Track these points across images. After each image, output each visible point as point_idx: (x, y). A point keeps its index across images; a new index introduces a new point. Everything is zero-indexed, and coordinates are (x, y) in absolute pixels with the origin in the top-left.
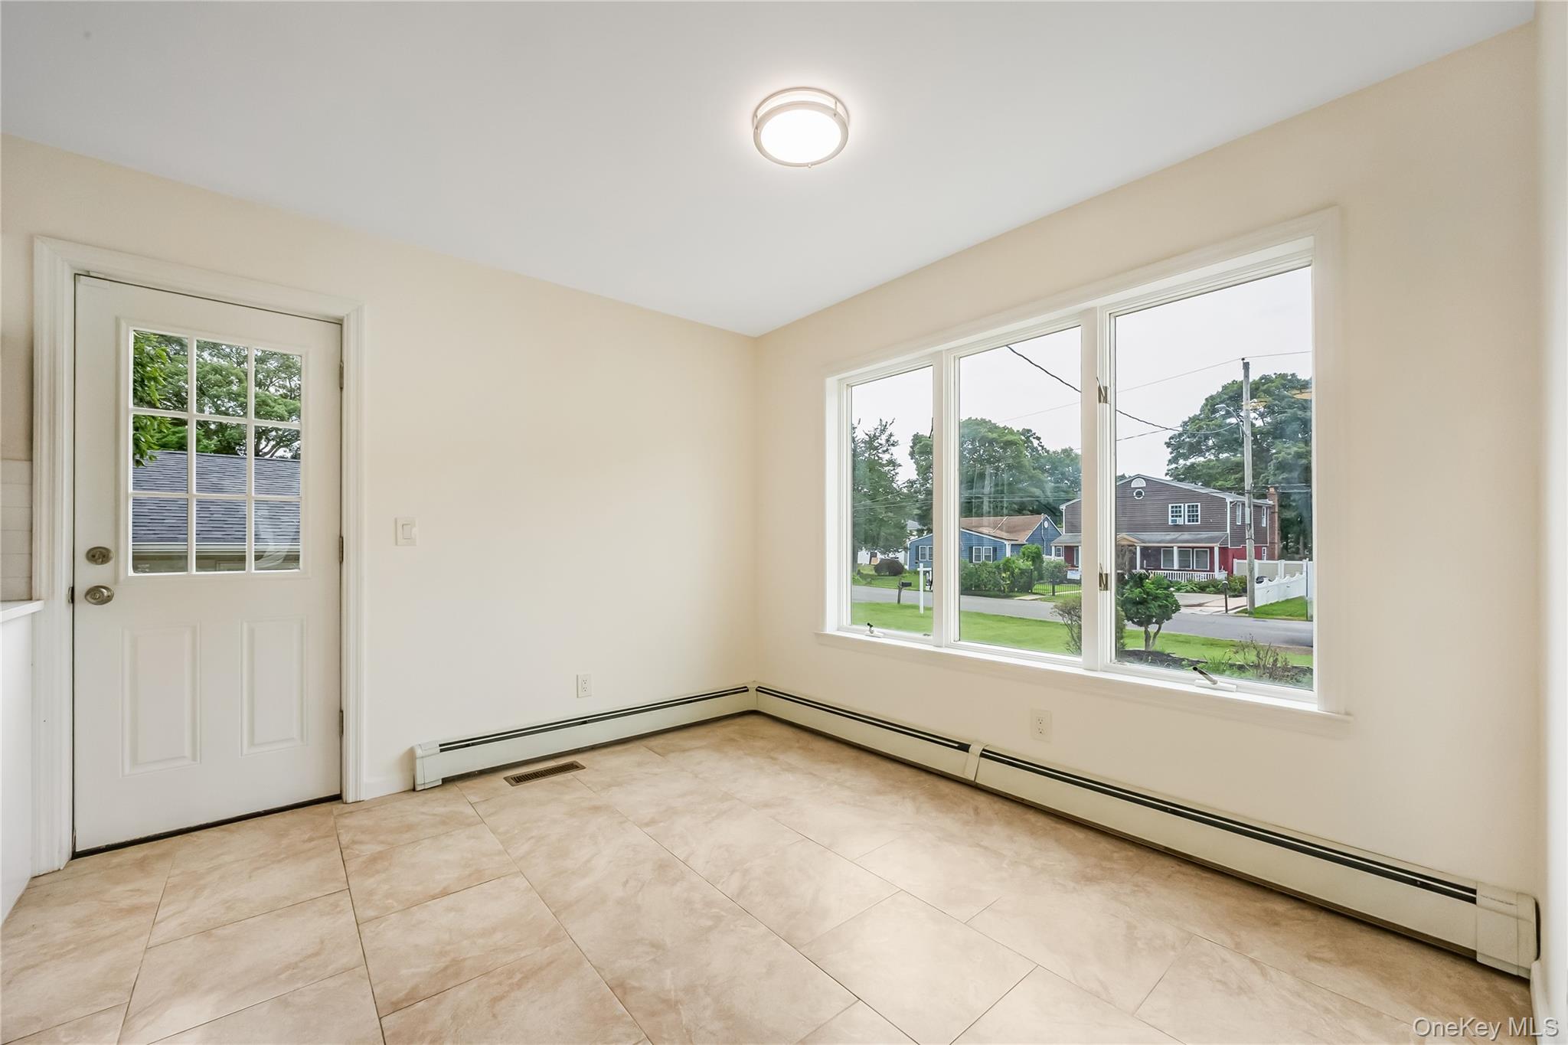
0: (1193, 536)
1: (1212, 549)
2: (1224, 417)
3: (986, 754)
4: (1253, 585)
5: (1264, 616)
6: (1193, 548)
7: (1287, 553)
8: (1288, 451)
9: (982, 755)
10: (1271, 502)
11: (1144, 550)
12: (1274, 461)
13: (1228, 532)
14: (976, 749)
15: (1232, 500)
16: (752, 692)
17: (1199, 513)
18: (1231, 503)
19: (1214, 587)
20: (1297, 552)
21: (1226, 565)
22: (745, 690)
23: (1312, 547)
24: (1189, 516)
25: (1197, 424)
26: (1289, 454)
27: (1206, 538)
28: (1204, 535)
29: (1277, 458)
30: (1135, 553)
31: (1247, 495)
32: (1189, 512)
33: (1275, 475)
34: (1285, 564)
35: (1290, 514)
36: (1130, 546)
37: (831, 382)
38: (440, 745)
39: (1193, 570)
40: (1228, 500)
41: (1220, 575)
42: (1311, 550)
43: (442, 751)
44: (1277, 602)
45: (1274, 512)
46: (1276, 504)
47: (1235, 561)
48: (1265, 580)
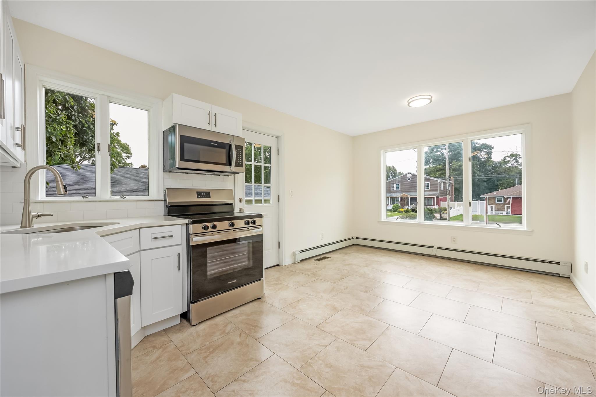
0: (427, 194)
1: (434, 198)
2: (436, 152)
3: (438, 248)
4: (449, 210)
5: (453, 220)
6: (427, 198)
7: (456, 199)
8: (457, 164)
9: (437, 249)
10: (452, 182)
11: (411, 198)
12: (452, 168)
13: (439, 192)
14: (435, 247)
15: (440, 181)
16: (355, 239)
17: (429, 186)
18: (440, 182)
19: (435, 211)
20: (459, 199)
21: (438, 204)
22: (352, 238)
23: (463, 197)
24: (426, 187)
25: (427, 155)
26: (457, 165)
27: (432, 194)
28: (431, 193)
29: (453, 167)
30: (408, 200)
31: (447, 180)
32: (426, 185)
33: (452, 172)
34: (457, 203)
35: (457, 186)
36: (407, 197)
37: (382, 151)
38: (300, 251)
39: (427, 205)
40: (439, 181)
41: (436, 207)
42: (462, 198)
43: (300, 252)
44: (456, 216)
45: (453, 185)
46: (453, 182)
47: (441, 202)
48: (452, 208)
